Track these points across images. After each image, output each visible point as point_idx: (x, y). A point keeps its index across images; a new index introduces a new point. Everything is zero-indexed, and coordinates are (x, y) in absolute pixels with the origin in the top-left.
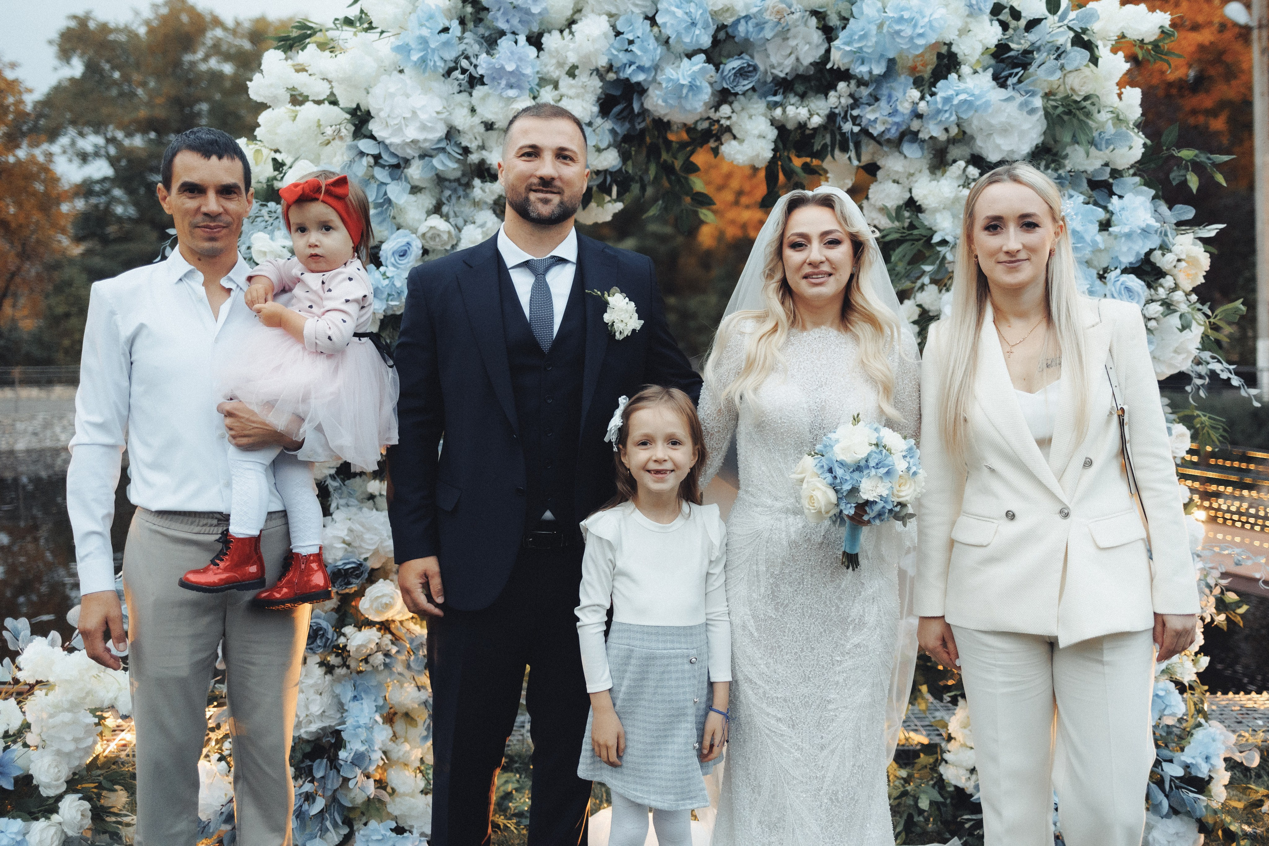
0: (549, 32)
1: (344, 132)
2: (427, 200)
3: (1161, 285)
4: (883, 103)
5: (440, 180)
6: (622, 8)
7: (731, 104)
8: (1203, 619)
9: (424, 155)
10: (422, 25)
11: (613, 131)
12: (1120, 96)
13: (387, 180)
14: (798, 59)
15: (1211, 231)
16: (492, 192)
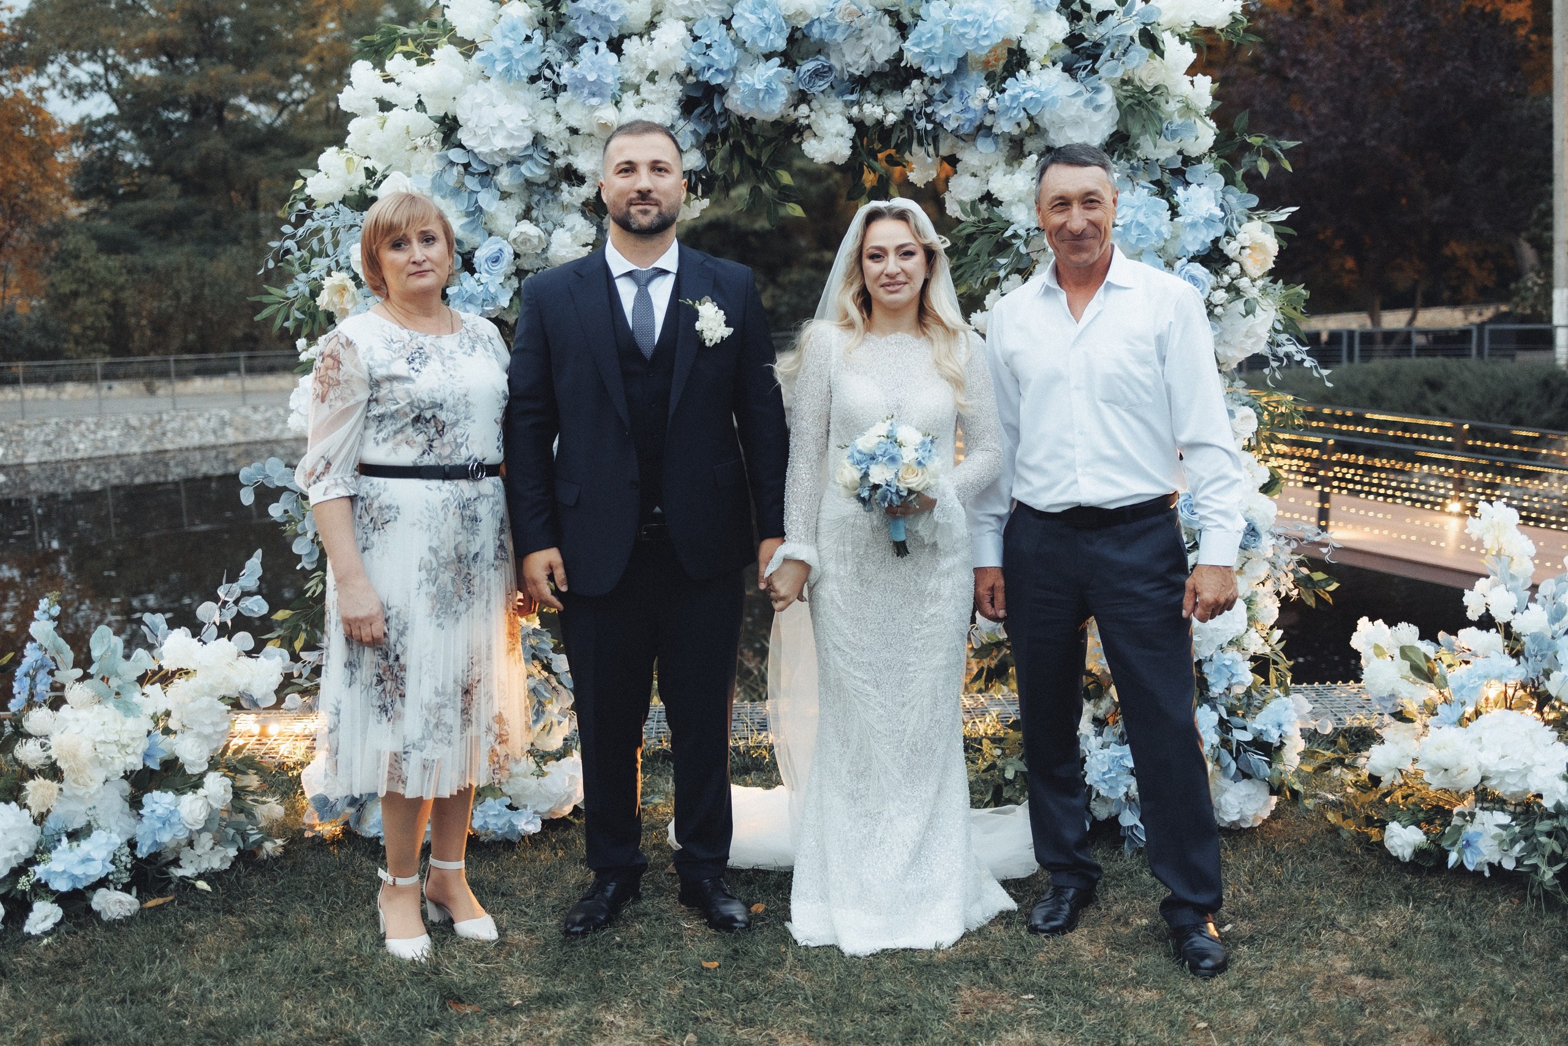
0: (629, 37)
1: (434, 143)
2: (516, 206)
3: (1227, 273)
4: (955, 100)
5: (529, 185)
6: (699, 13)
7: (809, 103)
8: (1278, 594)
9: (513, 162)
10: (505, 36)
11: (695, 132)
12: (1192, 82)
13: (478, 188)
14: (872, 58)
15: (1283, 215)
16: (579, 196)
